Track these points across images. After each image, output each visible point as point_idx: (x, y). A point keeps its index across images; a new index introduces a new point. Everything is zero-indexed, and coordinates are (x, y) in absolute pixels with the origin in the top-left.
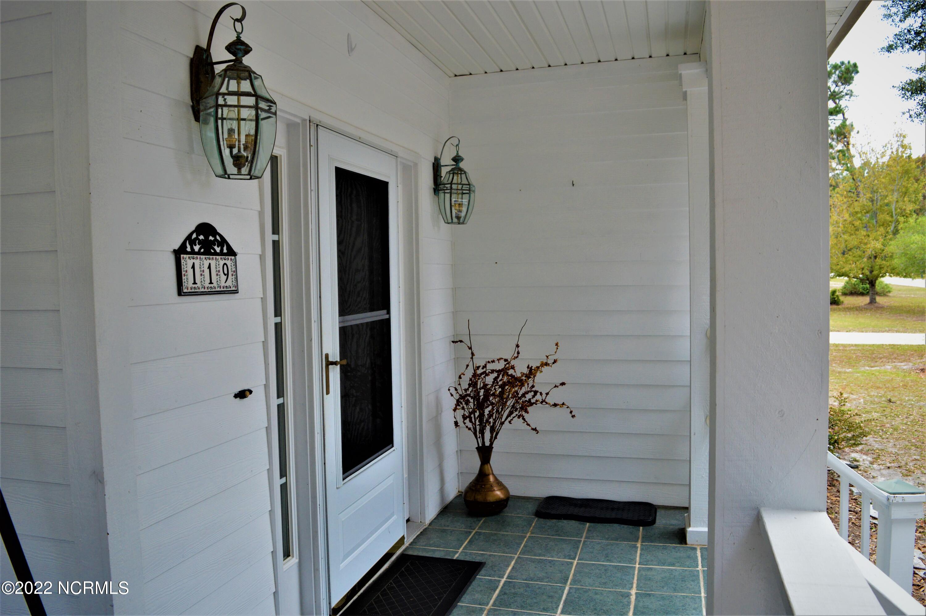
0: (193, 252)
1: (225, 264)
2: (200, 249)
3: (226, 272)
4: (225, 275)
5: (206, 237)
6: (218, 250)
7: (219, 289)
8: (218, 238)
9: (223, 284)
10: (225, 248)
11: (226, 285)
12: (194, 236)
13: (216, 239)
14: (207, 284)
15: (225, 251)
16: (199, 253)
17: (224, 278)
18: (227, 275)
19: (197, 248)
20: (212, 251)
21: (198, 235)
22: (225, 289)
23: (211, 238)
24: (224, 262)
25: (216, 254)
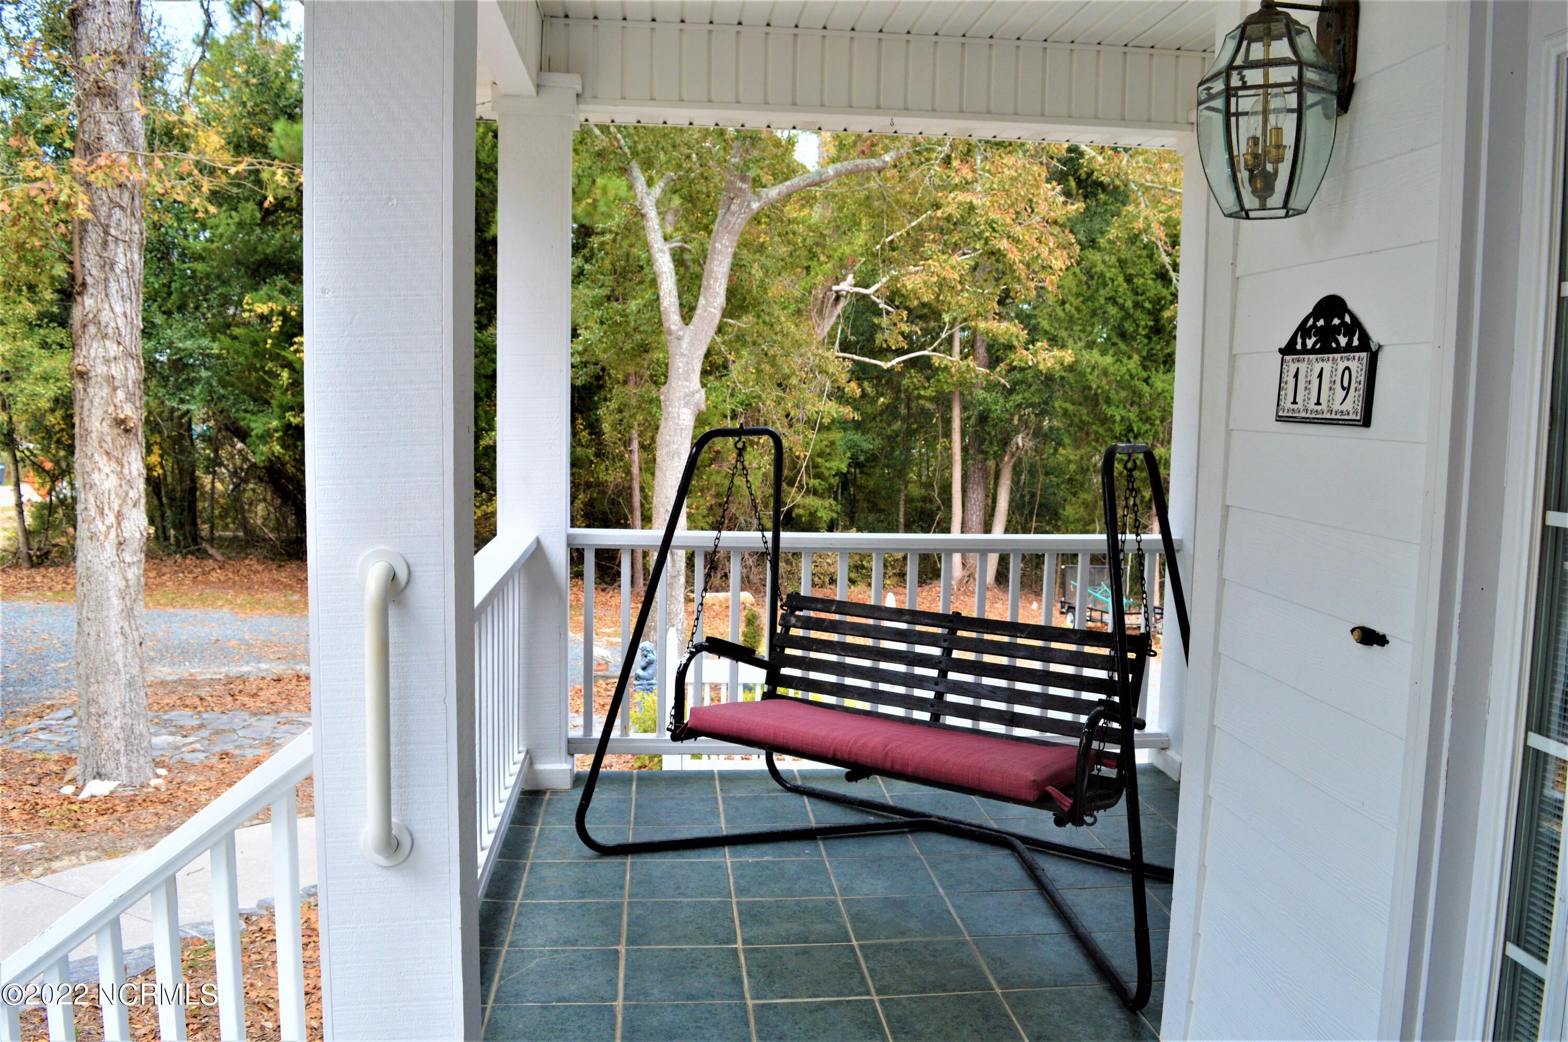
0: (1305, 351)
1: (1347, 368)
2: (1315, 344)
3: (1346, 384)
4: (1344, 388)
5: (1328, 321)
6: (1343, 341)
7: (1328, 416)
8: (1347, 319)
9: (1337, 406)
10: (1356, 338)
11: (1341, 408)
12: (1311, 322)
13: (1343, 323)
14: (1312, 406)
15: (1356, 342)
16: (1313, 351)
17: (1341, 394)
18: (1346, 389)
19: (1310, 343)
20: (1334, 345)
21: (1316, 320)
22: (1338, 417)
23: (1336, 321)
24: (1346, 364)
25: (1338, 350)
